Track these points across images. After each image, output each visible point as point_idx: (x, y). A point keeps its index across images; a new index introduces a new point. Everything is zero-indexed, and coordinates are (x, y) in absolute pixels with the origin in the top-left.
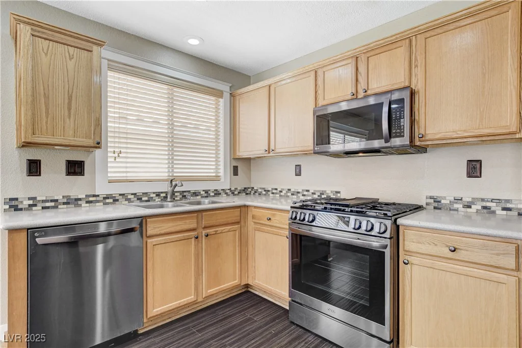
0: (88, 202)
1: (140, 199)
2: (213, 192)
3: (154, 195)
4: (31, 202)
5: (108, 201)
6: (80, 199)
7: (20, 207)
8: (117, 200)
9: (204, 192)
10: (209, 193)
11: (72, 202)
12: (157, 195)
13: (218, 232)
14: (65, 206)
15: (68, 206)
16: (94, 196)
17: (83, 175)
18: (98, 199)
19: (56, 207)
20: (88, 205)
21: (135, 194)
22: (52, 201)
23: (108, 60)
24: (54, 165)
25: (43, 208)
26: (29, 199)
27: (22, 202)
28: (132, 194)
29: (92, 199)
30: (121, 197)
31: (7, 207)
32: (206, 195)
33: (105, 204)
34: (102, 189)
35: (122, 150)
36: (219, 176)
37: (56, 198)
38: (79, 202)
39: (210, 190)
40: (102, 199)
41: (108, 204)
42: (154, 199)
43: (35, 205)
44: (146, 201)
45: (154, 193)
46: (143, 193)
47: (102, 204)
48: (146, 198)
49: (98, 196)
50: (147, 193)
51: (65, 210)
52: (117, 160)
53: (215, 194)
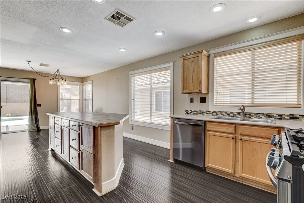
0: (206, 114)
1: (228, 115)
2: (288, 116)
3: (237, 114)
4: (191, 112)
5: (214, 114)
6: (204, 112)
7: (189, 113)
8: (218, 114)
9: (277, 116)
10: (283, 116)
11: (202, 113)
12: (238, 114)
13: (251, 141)
14: (199, 114)
15: (201, 114)
16: (209, 111)
17: (205, 103)
18: (210, 113)
19: (197, 114)
20: (206, 115)
21: (226, 112)
22: (196, 112)
23: (214, 54)
24: (197, 99)
25: (194, 114)
26: (190, 110)
27: (189, 111)
28: (224, 112)
29: (208, 113)
30: (219, 113)
31: (186, 112)
32: (280, 117)
33: (213, 115)
34: (212, 109)
35: (221, 92)
36: (300, 104)
37: (197, 111)
38: (204, 113)
39: (284, 114)
40: (211, 113)
41: (214, 115)
42: (237, 115)
43: (192, 113)
44: (232, 116)
45: (236, 112)
46: (230, 112)
47: (211, 115)
48: (232, 115)
49: (210, 111)
50: (232, 112)
51: (199, 115)
52: (219, 96)
53: (290, 118)
